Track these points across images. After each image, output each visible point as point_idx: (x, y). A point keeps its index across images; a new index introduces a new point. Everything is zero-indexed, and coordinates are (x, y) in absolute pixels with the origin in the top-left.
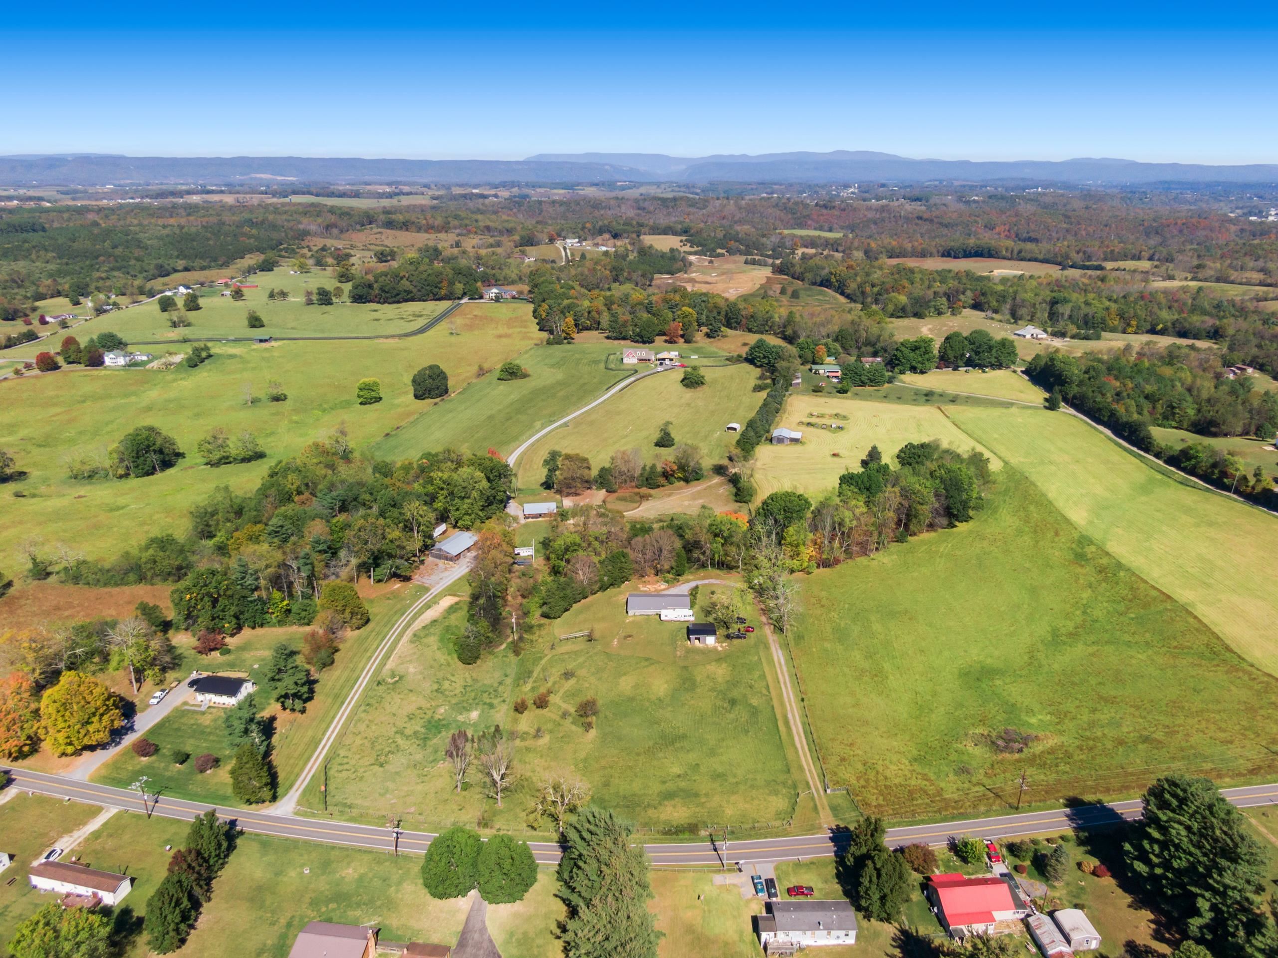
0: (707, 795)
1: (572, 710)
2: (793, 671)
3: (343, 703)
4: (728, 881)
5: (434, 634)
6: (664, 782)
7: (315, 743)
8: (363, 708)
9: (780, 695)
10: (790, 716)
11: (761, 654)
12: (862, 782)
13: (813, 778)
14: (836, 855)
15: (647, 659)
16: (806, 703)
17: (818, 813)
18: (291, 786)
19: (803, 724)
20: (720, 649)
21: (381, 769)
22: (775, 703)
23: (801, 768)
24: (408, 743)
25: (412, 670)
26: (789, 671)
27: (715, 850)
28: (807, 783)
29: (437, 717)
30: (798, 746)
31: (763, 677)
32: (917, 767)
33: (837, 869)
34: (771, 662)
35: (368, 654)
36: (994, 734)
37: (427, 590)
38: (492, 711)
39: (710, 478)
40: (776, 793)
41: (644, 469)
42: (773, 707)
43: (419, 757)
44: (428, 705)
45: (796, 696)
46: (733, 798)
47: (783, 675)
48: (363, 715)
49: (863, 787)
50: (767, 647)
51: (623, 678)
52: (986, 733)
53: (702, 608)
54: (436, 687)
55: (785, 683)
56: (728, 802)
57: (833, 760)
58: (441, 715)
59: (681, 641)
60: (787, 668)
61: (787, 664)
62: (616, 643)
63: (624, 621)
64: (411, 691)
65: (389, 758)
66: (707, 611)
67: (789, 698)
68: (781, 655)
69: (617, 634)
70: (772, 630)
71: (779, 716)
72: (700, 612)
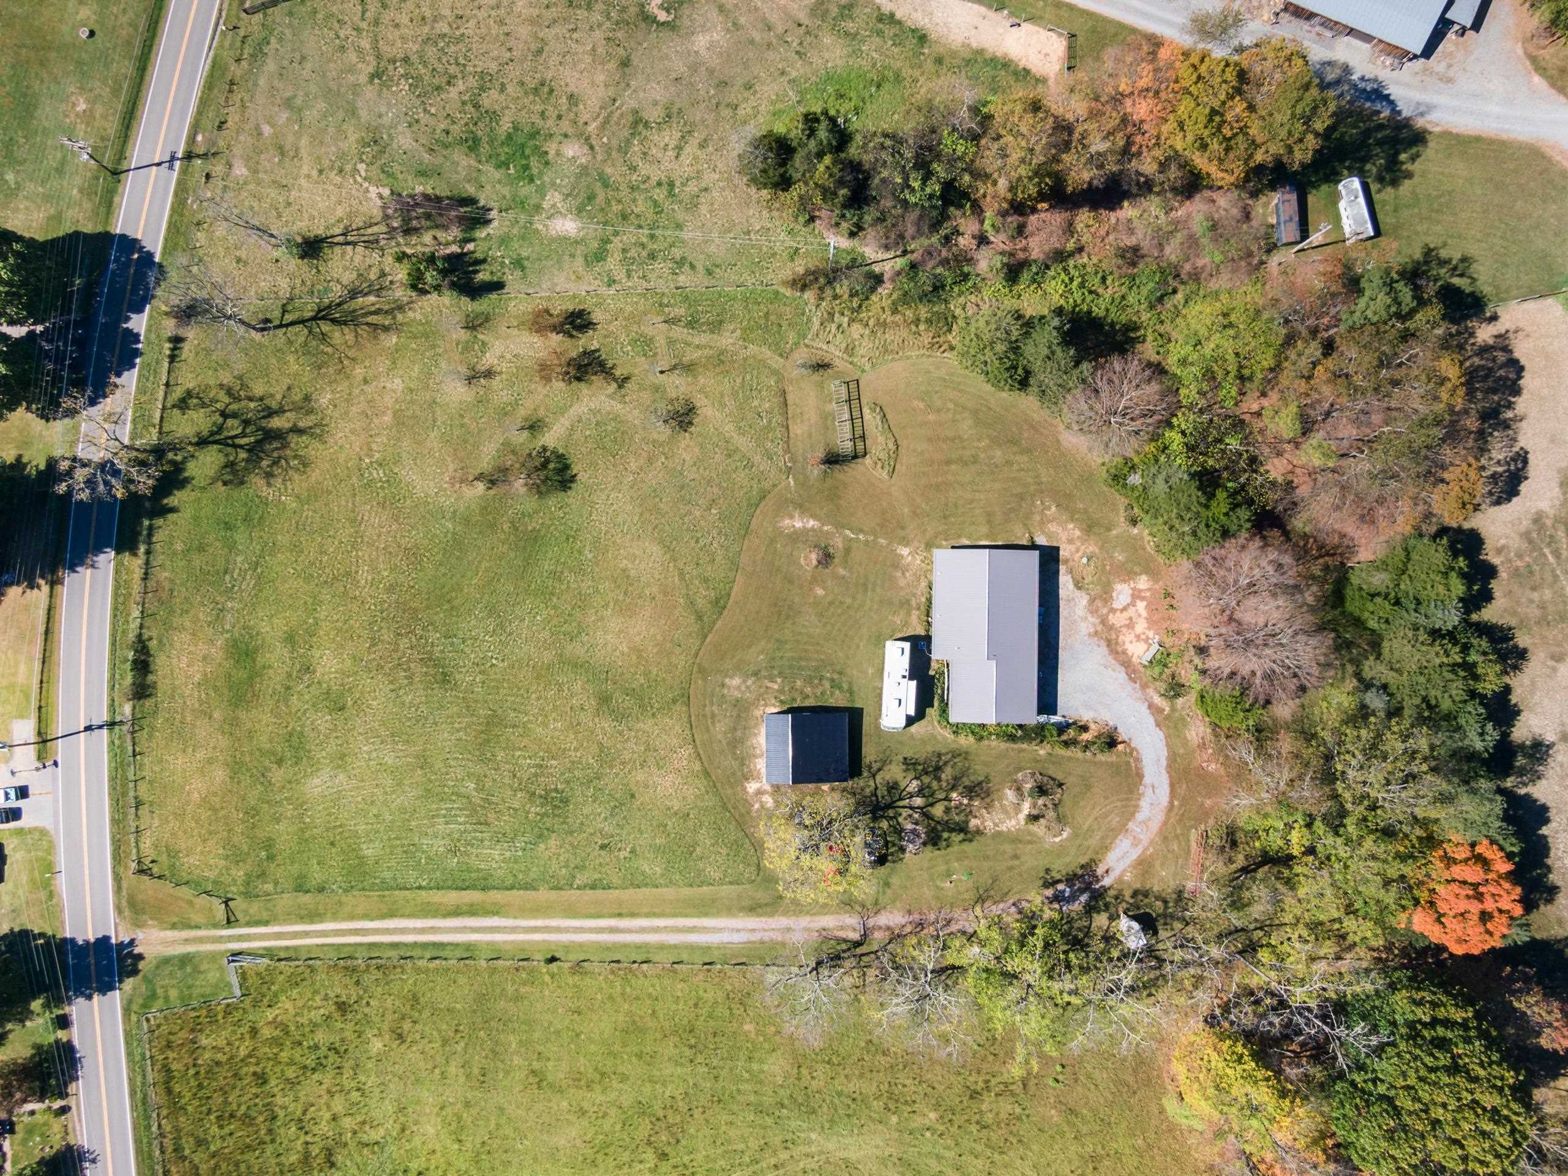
0: (235, 722)
1: (551, 439)
2: (666, 958)
6: (290, 639)
9: (571, 911)
11: (727, 890)
12: (267, 1032)
13: (279, 936)
15: (719, 604)
16: (545, 968)
17: (173, 926)
19: (469, 947)
20: (752, 787)
21: (363, 79)
22: (543, 895)
23: (313, 916)
24: (453, 108)
25: (701, 42)
26: (662, 947)
28: (266, 923)
29: (551, 148)
31: (637, 882)
34: (700, 908)
38: (580, 261)
40: (236, 857)
42: (529, 886)
43: (404, 140)
44: (585, 117)
45: (568, 947)
46: (220, 774)
49: (255, 1032)
50: (753, 909)
51: (655, 549)
53: (959, 755)
54: (654, 114)
56: (210, 761)
57: (345, 991)
58: (558, 154)
59: (781, 691)
60: (675, 947)
61: (692, 948)
62: (798, 524)
63: (905, 541)
64: (625, 63)
65: (398, 84)
66: (938, 769)
67: (559, 930)
68: (725, 937)
69: (840, 526)
70: (842, 934)
71: (495, 896)
72: (930, 749)
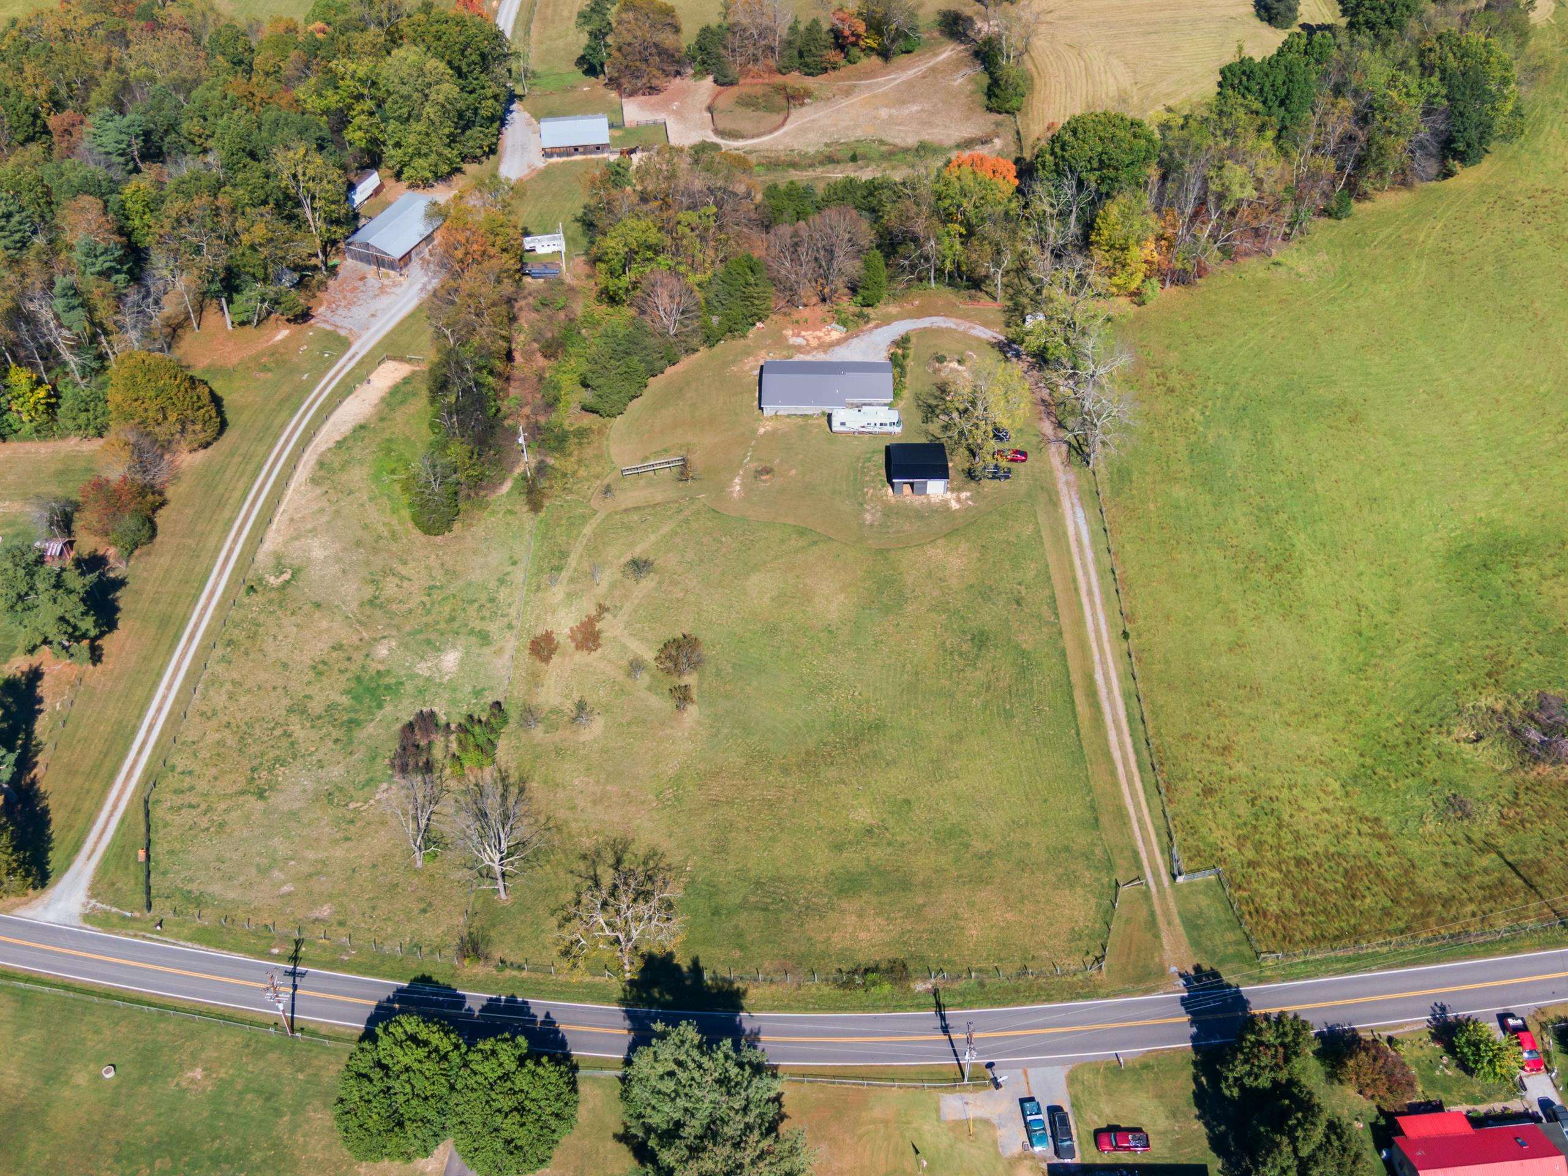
0: (926, 885)
1: (649, 655)
2: (1107, 559)
3: (177, 638)
4: (972, 1113)
5: (361, 463)
6: (839, 847)
7: (123, 736)
8: (218, 652)
9: (1080, 622)
10: (1099, 677)
11: (1042, 518)
12: (1250, 854)
13: (1146, 841)
14: (1196, 1049)
15: (802, 532)
16: (1133, 641)
17: (1157, 936)
18: (77, 848)
19: (1127, 696)
20: (955, 506)
21: (260, 805)
22: (1069, 642)
23: (1121, 814)
24: (314, 735)
25: (318, 553)
26: (1097, 561)
27: (945, 1030)
28: (1136, 854)
29: (374, 667)
30: (1117, 755)
31: (1046, 577)
32: (1359, 800)
33: (1196, 1079)
34: (1060, 536)
35: (226, 514)
36: (1518, 708)
37: (344, 344)
38: (487, 650)
39: (932, 48)
40: (1070, 880)
41: (793, 29)
42: (1063, 654)
43: (336, 773)
44: (355, 639)
45: (1111, 625)
46: (983, 895)
47: (1086, 574)
48: (219, 669)
49: (1252, 864)
50: (1054, 502)
51: (754, 578)
52: (1499, 706)
53: (917, 397)
54: (368, 592)
55: (1090, 593)
56: (972, 905)
57: (1190, 790)
58: (382, 662)
59: (874, 488)
60: (1095, 553)
61: (1094, 543)
62: (738, 488)
63: (754, 431)
64: (318, 605)
65: (277, 776)
66: (929, 406)
67: (1097, 631)
68: (1082, 522)
69: (740, 465)
70: (1064, 454)
71: (1076, 678)
72: (914, 410)
